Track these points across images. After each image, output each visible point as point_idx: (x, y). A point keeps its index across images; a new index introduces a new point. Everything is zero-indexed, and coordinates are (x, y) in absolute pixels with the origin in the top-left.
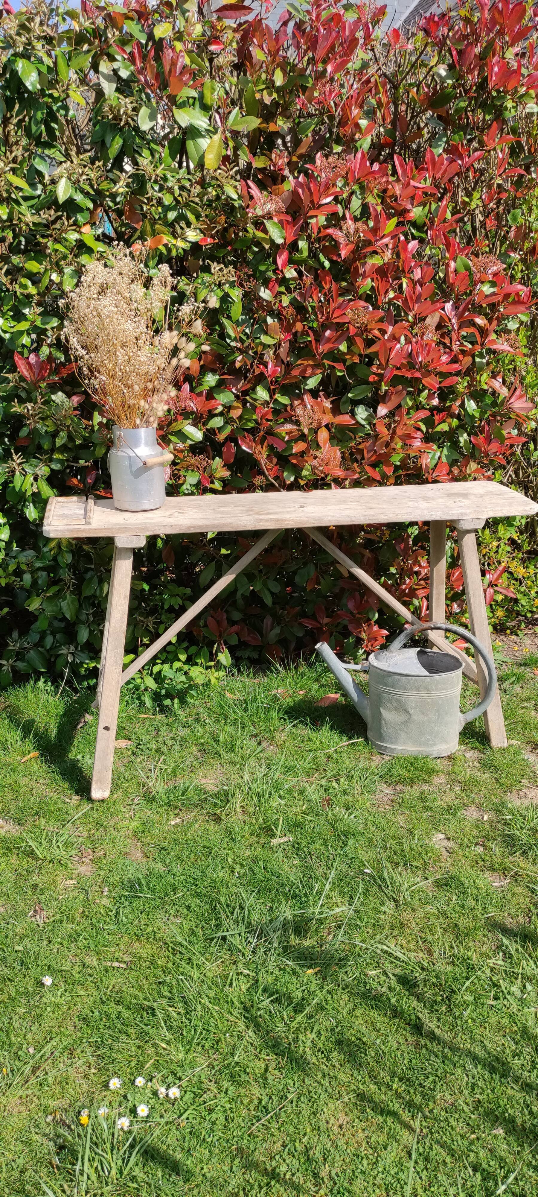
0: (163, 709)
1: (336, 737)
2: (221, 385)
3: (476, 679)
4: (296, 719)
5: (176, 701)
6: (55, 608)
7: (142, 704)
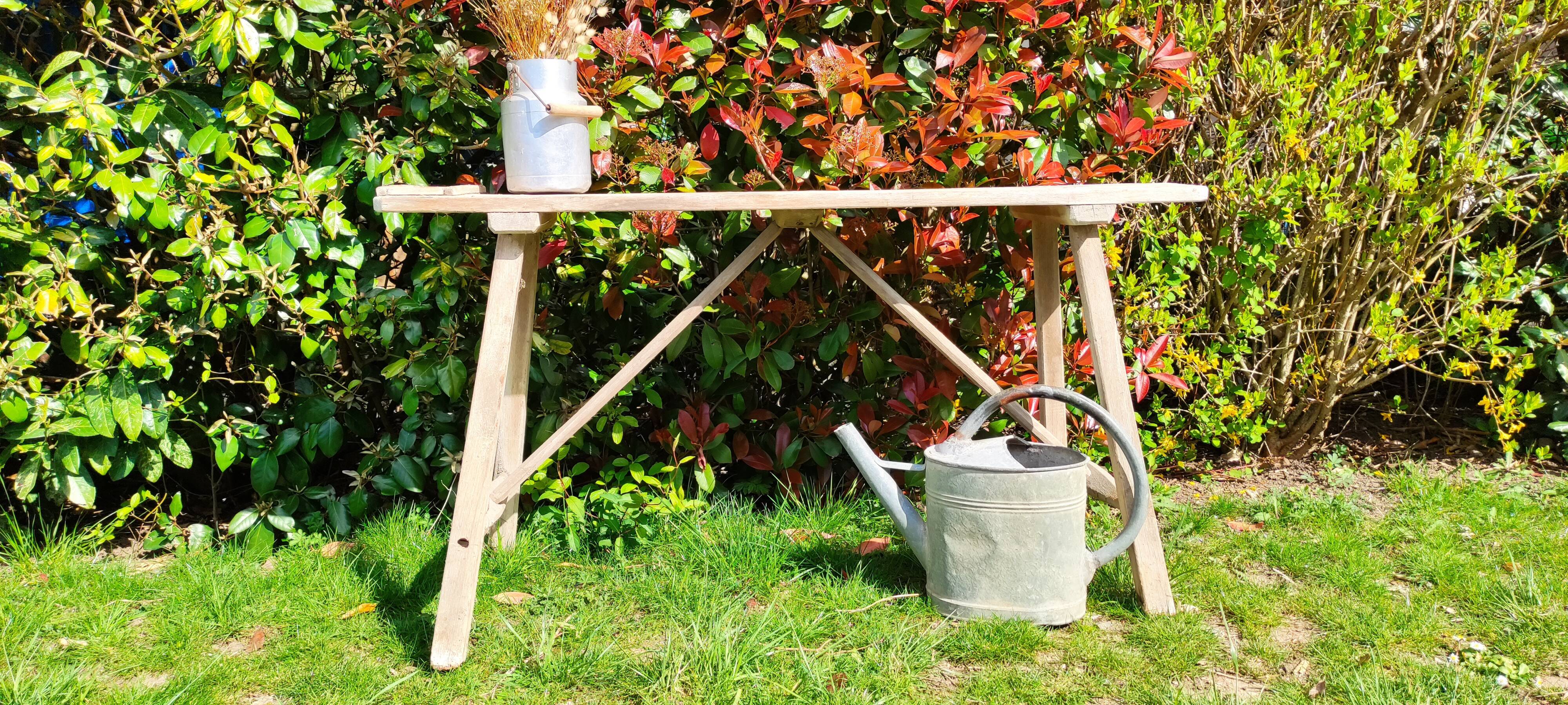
0: (596, 552)
1: (871, 590)
2: (693, 28)
3: (1115, 496)
4: (808, 567)
5: (619, 541)
6: (427, 378)
7: (564, 544)
